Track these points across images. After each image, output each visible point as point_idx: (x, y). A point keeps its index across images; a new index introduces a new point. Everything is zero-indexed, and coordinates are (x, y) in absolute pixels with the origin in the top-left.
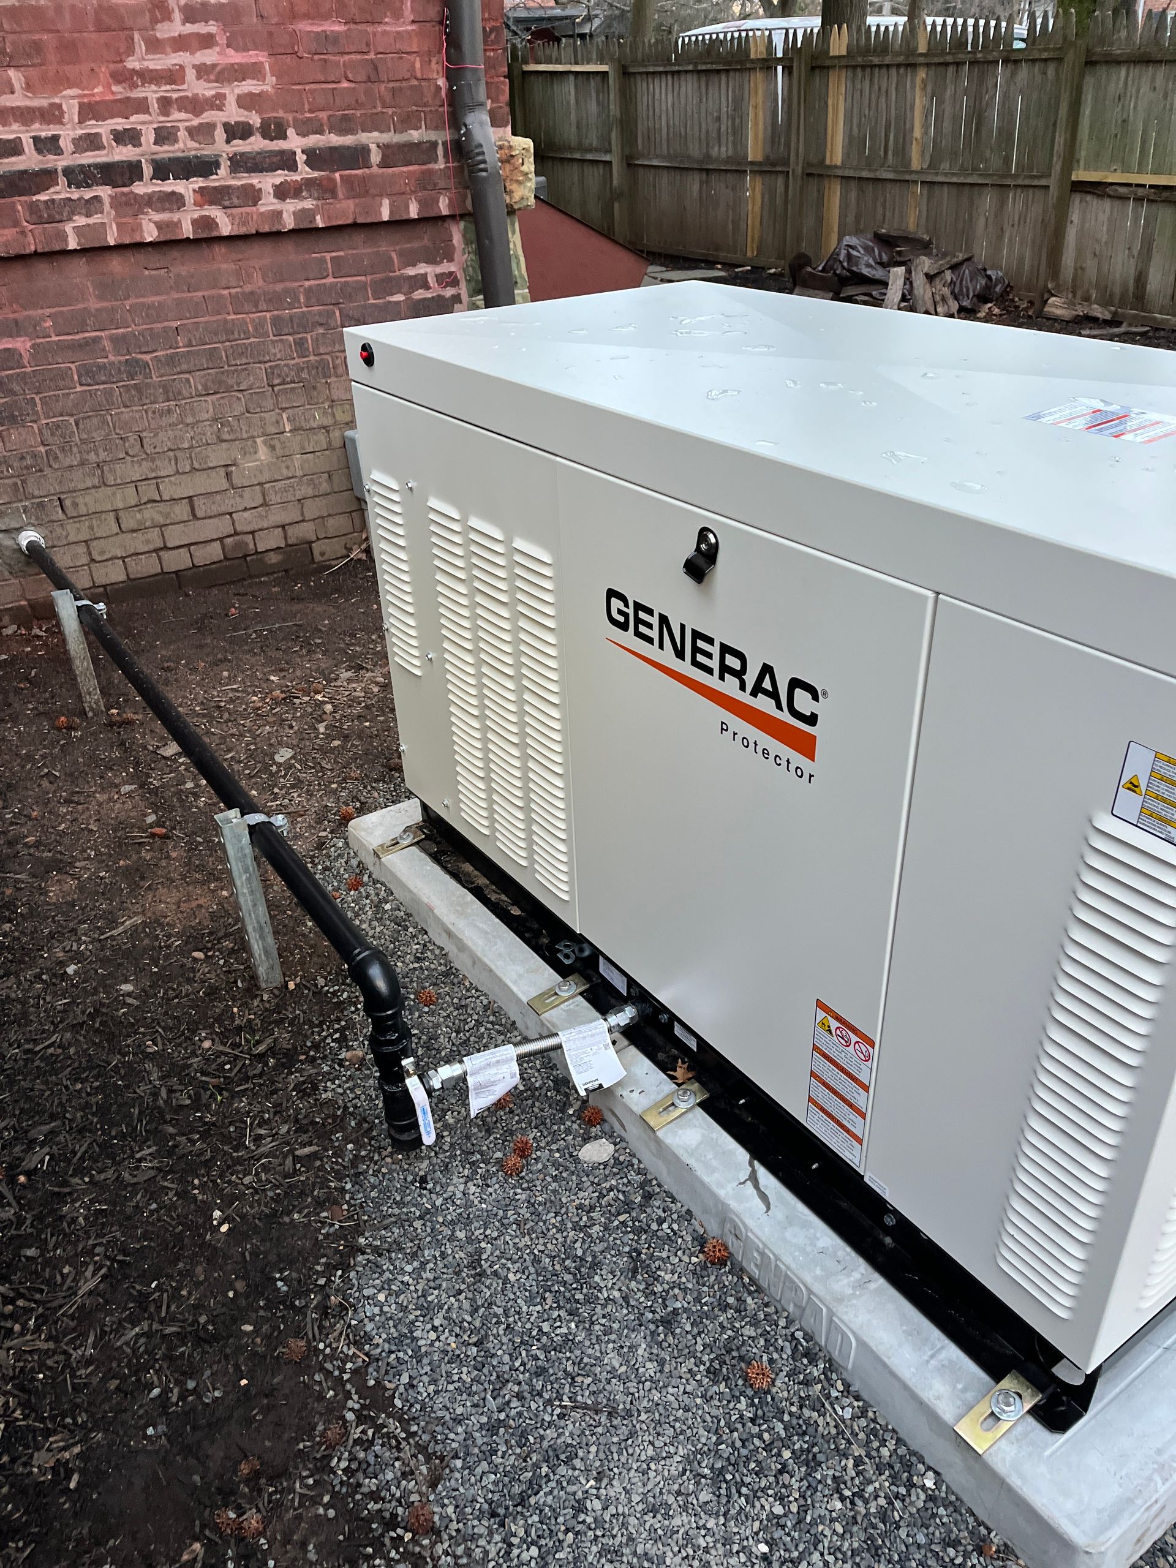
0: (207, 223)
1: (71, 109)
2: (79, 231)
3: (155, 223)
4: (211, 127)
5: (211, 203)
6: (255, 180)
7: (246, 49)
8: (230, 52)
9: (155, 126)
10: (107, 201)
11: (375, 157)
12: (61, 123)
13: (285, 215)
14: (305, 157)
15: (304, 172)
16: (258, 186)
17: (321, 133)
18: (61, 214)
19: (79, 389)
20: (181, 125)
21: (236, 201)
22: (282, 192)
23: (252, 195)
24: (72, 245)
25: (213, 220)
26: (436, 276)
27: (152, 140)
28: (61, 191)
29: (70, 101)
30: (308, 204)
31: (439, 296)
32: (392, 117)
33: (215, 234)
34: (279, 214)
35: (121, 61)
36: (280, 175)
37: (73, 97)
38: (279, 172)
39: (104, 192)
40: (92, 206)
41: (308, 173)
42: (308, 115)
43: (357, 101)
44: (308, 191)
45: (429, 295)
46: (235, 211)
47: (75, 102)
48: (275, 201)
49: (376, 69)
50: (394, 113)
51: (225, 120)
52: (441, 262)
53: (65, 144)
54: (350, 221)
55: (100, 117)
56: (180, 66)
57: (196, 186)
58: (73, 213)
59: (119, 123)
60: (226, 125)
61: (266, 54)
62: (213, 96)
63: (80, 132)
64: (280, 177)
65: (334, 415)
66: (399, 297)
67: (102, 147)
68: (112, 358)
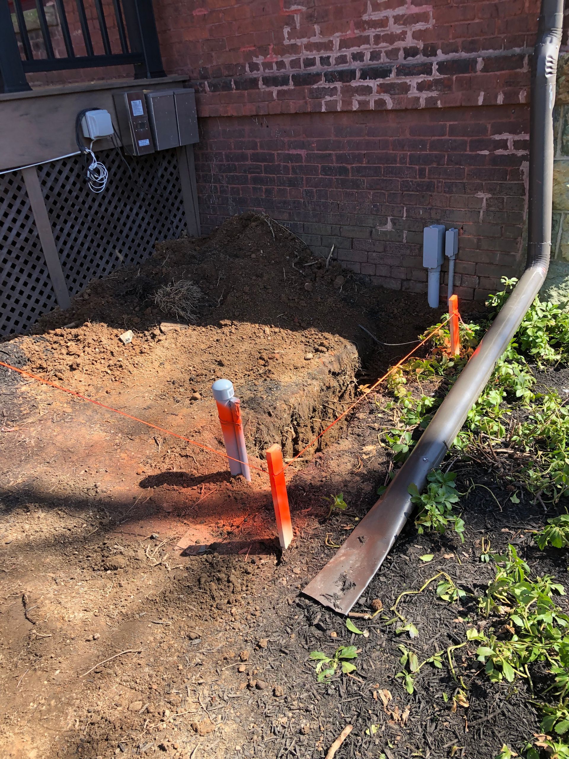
0: (381, 103)
1: (337, 43)
2: (327, 103)
3: (358, 101)
4: (398, 50)
5: (384, 92)
6: (408, 80)
7: (421, 5)
8: (413, 6)
9: (371, 50)
10: (339, 89)
11: (480, 65)
12: (332, 50)
13: (421, 100)
14: (437, 67)
15: (436, 75)
16: (409, 83)
17: (457, 51)
18: (321, 94)
19: (320, 176)
20: (383, 50)
21: (397, 91)
22: (421, 87)
23: (406, 88)
24: (323, 110)
25: (385, 101)
26: (514, 141)
27: (369, 58)
28: (322, 84)
29: (336, 39)
30: (434, 94)
31: (513, 154)
32: (503, 39)
33: (384, 108)
34: (418, 99)
35: (361, 17)
36: (422, 77)
37: (338, 37)
38: (422, 75)
39: (338, 85)
40: (333, 92)
41: (438, 76)
42: (451, 41)
43: (482, 31)
44: (436, 86)
45: (506, 153)
46: (396, 96)
47: (338, 39)
48: (417, 92)
49: (497, 10)
50: (505, 37)
51: (404, 46)
52: (520, 133)
53: (332, 61)
54: (458, 104)
55: (348, 47)
56: (386, 17)
57: (378, 83)
58: (325, 95)
59: (355, 49)
60: (405, 49)
61: (431, 6)
62: (401, 33)
63: (339, 54)
64: (421, 78)
65: (430, 214)
66: (486, 152)
67: (346, 62)
68: (335, 164)
